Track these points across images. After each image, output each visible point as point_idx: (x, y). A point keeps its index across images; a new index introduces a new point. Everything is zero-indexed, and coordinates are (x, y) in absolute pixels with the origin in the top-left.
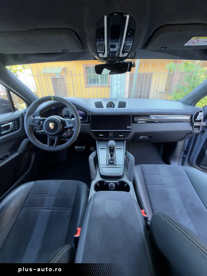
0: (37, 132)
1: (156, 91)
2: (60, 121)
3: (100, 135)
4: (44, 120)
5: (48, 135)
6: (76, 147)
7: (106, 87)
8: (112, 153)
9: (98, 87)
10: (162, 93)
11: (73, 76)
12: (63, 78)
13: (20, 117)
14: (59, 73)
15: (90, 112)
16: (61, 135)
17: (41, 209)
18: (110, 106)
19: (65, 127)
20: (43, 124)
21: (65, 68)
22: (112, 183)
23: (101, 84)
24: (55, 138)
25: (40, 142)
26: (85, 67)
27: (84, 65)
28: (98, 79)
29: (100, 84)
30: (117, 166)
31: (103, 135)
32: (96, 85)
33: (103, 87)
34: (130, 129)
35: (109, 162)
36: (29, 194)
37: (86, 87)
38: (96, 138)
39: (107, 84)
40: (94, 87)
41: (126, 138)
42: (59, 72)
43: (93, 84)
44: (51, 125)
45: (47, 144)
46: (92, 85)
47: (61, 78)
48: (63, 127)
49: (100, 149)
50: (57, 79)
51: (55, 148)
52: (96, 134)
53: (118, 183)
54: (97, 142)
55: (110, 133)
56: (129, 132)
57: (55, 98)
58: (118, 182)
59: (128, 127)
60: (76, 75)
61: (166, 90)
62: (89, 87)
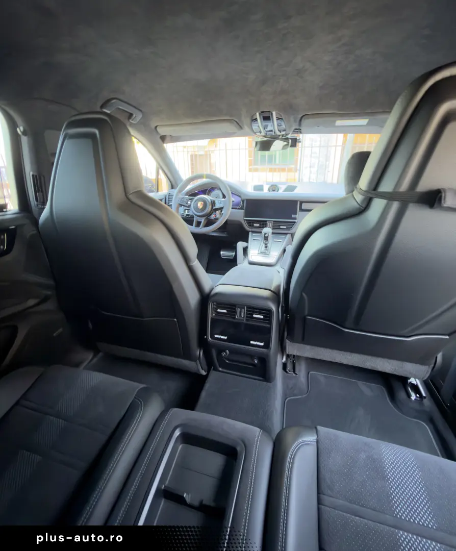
2: (210, 200)
3: (255, 225)
4: (193, 199)
5: (195, 216)
6: (221, 253)
8: (266, 242)
9: (271, 170)
11: (227, 151)
12: (210, 155)
15: (245, 194)
16: (209, 217)
18: (274, 191)
19: (214, 208)
20: (191, 204)
24: (202, 219)
29: (276, 165)
30: (270, 256)
31: (259, 225)
33: (283, 170)
34: (295, 219)
35: (261, 251)
37: (250, 170)
38: (250, 230)
39: (293, 165)
41: (289, 232)
44: (200, 205)
45: (193, 225)
47: (205, 155)
48: (212, 208)
51: (201, 229)
52: (251, 223)
54: (250, 233)
55: (268, 222)
56: (295, 222)
57: (208, 176)
59: (293, 216)
60: (232, 150)
62: (256, 170)
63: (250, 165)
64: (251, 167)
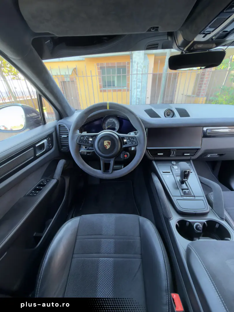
0: (82, 152)
1: (182, 94)
2: (117, 137)
3: (158, 154)
4: (96, 136)
5: (100, 157)
7: (124, 90)
9: (114, 91)
10: (189, 96)
12: (74, 81)
13: (53, 132)
14: (68, 75)
17: (100, 258)
18: (168, 115)
20: (94, 141)
21: (75, 68)
22: (198, 222)
23: (118, 87)
24: (110, 161)
25: (90, 167)
26: (100, 66)
27: (98, 65)
28: (114, 82)
29: (116, 87)
30: (196, 198)
31: (162, 154)
32: (111, 89)
33: (120, 90)
35: (183, 192)
36: (77, 236)
37: (101, 91)
38: (154, 158)
39: (125, 87)
40: (109, 91)
41: (192, 158)
42: (67, 73)
43: (113, 87)
44: (106, 144)
46: (107, 89)
47: (71, 81)
48: (121, 146)
49: (163, 172)
50: (66, 82)
51: (112, 174)
52: (154, 152)
53: (206, 223)
55: (172, 150)
56: (198, 149)
58: (206, 221)
61: (193, 93)
62: (105, 91)
63: (100, 87)
64: (101, 89)
